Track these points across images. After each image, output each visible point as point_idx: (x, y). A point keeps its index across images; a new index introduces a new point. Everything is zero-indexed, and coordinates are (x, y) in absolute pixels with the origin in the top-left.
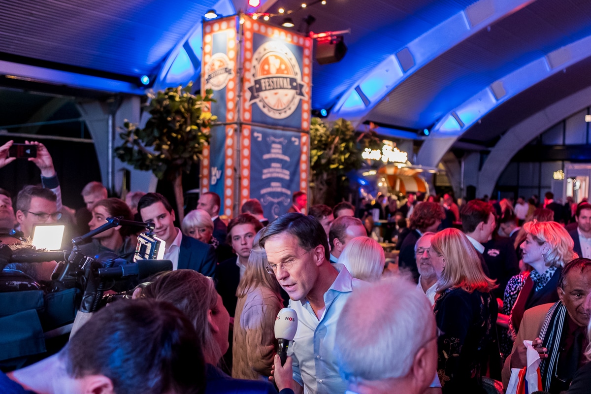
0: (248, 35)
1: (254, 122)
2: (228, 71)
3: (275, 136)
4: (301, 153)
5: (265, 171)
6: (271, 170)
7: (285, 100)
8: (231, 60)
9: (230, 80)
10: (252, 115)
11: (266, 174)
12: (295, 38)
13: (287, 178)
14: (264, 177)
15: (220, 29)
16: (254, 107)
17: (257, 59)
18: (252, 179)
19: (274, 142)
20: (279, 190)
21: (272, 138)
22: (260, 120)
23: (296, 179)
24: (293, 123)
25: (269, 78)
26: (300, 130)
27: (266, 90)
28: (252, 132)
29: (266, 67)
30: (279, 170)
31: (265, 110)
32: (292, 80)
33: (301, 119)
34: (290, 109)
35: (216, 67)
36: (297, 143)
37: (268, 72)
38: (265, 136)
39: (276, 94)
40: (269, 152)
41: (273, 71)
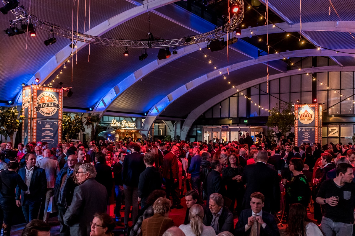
0: (35, 91)
1: (37, 117)
2: (29, 102)
3: (47, 122)
4: (58, 127)
5: (43, 133)
6: (45, 133)
7: (51, 110)
8: (30, 99)
9: (29, 105)
10: (37, 116)
11: (43, 134)
12: (55, 90)
13: (53, 135)
14: (42, 135)
15: (27, 89)
16: (38, 113)
17: (39, 98)
18: (37, 136)
19: (47, 124)
20: (49, 139)
21: (46, 123)
22: (40, 117)
23: (57, 135)
24: (55, 117)
25: (44, 104)
26: (58, 119)
27: (43, 107)
28: (37, 121)
29: (43, 100)
30: (49, 133)
31: (43, 114)
32: (54, 104)
33: (58, 116)
34: (53, 113)
35: (26, 101)
36: (56, 124)
37: (44, 101)
38: (42, 122)
39: (47, 108)
40: (45, 127)
41: (46, 101)
